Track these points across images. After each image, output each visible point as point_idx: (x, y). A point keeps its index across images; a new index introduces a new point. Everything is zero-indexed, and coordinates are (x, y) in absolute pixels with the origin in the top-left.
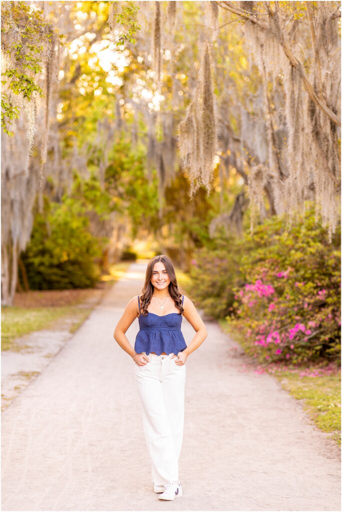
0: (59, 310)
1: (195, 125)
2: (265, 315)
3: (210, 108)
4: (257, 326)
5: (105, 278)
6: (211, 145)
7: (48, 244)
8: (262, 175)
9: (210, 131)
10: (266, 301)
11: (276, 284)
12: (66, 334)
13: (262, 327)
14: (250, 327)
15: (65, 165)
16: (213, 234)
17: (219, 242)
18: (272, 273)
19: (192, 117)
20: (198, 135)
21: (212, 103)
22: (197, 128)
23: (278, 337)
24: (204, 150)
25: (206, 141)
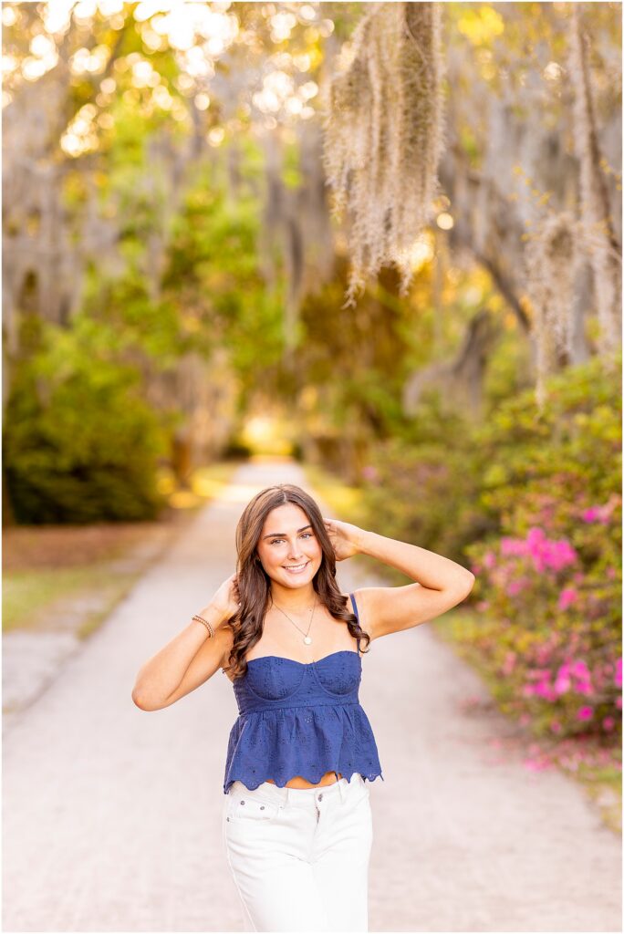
0: (66, 576)
1: (376, 84)
2: (550, 617)
3: (423, 32)
4: (531, 645)
5: (182, 500)
6: (424, 147)
7: (48, 426)
8: (571, 244)
9: (421, 104)
10: (551, 581)
11: (579, 538)
12: (68, 642)
13: (544, 649)
14: (512, 645)
15: (66, 243)
16: (413, 406)
17: (431, 426)
18: (566, 509)
19: (367, 60)
20: (385, 114)
21: (430, 17)
22: (383, 92)
23: (586, 677)
24: (402, 161)
25: (408, 135)
